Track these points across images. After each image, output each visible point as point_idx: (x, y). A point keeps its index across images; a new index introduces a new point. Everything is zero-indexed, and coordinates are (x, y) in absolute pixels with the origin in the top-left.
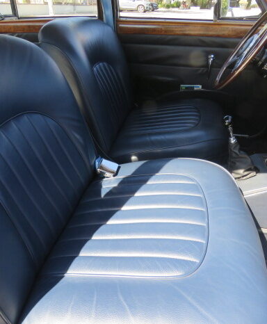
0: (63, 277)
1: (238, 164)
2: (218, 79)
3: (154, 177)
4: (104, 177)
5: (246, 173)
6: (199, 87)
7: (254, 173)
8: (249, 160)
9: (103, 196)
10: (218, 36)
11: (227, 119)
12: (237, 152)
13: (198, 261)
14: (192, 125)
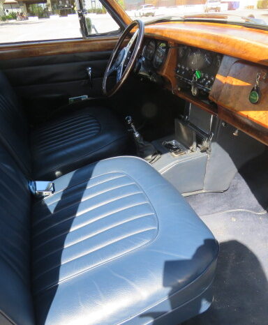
0: (57, 286)
1: (145, 152)
2: (104, 88)
3: (90, 182)
4: (43, 197)
5: (154, 157)
6: (85, 97)
7: (159, 156)
8: (153, 147)
9: (52, 212)
10: (91, 51)
11: (128, 119)
12: (142, 142)
13: (156, 228)
14: (97, 131)
